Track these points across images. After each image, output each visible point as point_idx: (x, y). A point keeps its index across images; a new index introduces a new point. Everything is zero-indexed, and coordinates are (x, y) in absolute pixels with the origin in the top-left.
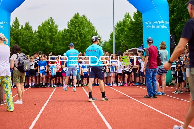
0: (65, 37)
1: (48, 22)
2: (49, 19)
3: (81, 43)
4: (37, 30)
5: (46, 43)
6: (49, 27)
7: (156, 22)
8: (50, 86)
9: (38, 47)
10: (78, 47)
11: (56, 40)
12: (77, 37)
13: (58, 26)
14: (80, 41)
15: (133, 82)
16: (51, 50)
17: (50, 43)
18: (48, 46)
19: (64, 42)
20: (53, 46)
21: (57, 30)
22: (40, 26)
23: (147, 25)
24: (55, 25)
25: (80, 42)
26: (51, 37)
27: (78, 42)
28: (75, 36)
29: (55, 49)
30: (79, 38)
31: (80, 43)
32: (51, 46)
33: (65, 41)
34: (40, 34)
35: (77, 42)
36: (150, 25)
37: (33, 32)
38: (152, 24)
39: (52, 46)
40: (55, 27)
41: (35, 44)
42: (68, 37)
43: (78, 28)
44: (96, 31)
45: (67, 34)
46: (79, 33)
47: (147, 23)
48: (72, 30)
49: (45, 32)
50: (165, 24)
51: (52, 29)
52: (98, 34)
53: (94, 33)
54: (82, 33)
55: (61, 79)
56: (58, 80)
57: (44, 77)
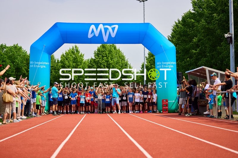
1: (72, 51)
2: (73, 47)
4: (60, 60)
6: (74, 56)
7: (165, 63)
8: (80, 113)
13: (84, 55)
15: (147, 110)
21: (82, 60)
22: (63, 55)
23: (158, 65)
24: (80, 54)
34: (64, 64)
36: (160, 65)
37: (56, 61)
38: (162, 64)
40: (80, 56)
43: (106, 58)
44: (126, 60)
45: (94, 64)
46: (107, 64)
47: (158, 63)
48: (99, 61)
49: (68, 62)
50: (172, 65)
51: (77, 58)
52: (129, 64)
53: (124, 63)
54: (110, 64)
55: (90, 108)
56: (87, 108)
57: (75, 106)
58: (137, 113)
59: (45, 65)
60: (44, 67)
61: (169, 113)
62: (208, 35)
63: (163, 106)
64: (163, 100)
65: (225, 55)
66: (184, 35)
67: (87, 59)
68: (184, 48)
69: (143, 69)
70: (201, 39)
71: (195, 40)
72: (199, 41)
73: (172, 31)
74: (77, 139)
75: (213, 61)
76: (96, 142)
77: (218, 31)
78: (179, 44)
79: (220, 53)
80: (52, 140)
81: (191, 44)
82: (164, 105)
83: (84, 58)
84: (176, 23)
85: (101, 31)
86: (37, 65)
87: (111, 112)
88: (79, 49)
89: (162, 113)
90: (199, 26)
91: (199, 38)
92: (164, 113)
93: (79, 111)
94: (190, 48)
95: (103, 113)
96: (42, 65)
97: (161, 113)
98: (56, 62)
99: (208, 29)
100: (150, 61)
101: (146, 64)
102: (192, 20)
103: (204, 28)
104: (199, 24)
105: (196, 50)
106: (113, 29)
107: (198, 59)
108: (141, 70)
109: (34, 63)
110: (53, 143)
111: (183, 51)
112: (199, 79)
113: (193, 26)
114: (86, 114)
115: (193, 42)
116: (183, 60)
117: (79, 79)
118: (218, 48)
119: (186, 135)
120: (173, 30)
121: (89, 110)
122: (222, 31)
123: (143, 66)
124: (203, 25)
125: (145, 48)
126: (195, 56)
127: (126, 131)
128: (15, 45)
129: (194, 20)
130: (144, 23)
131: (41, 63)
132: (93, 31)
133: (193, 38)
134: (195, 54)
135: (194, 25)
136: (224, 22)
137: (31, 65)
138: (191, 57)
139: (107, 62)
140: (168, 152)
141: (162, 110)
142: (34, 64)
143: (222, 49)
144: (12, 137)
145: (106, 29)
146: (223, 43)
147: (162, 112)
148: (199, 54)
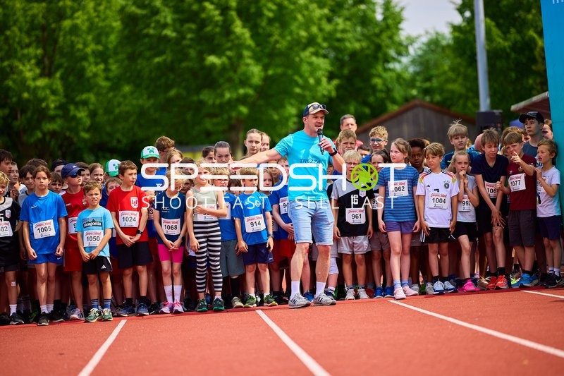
0: (148, 26)
3: (257, 59)
5: (15, 77)
8: (87, 315)
10: (242, 91)
11: (80, 46)
12: (225, 21)
14: (248, 48)
16: (52, 119)
17: (38, 71)
18: (26, 95)
19: (141, 63)
20: (67, 96)
25: (246, 53)
26: (43, 28)
27: (240, 56)
28: (210, 19)
29: (82, 114)
30: (239, 28)
31: (249, 61)
32: (48, 92)
33: (148, 54)
35: (229, 58)
39: (54, 92)
42: (165, 26)
55: (144, 277)
56: (128, 283)
57: (52, 273)
58: (441, 293)
69: (468, 14)
87: (281, 297)
93: (79, 301)
95: (228, 305)
114: (123, 322)
117: (71, 101)
121: (143, 293)
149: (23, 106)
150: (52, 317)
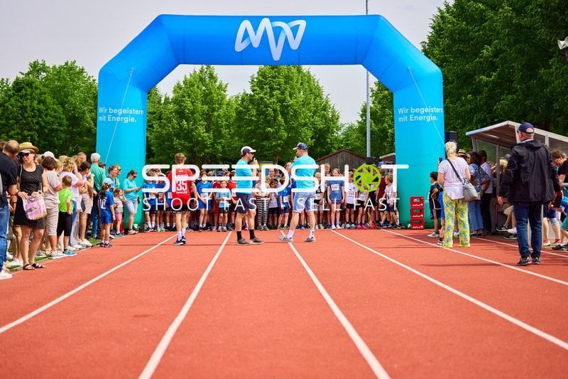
1: (200, 77)
3: (286, 131)
4: (171, 96)
5: (197, 131)
6: (204, 88)
7: (417, 110)
8: (217, 229)
9: (176, 142)
10: (279, 142)
11: (220, 122)
12: (275, 115)
13: (226, 86)
14: (283, 126)
16: (208, 148)
17: (205, 130)
18: (200, 139)
19: (242, 129)
21: (223, 98)
22: (179, 86)
23: (402, 115)
24: (218, 84)
25: (282, 128)
26: (207, 114)
27: (279, 129)
28: (270, 114)
29: (219, 147)
30: (280, 118)
31: (283, 131)
32: (208, 138)
33: (245, 126)
34: (181, 106)
35: (276, 129)
36: (406, 115)
37: (160, 100)
38: (409, 113)
39: (210, 138)
40: (218, 88)
41: (167, 134)
42: (252, 116)
43: (278, 92)
44: (325, 97)
45: (250, 107)
46: (280, 106)
47: (401, 111)
48: (262, 98)
49: (192, 103)
50: (434, 114)
51: (211, 93)
52: (332, 106)
53: (321, 104)
54: (288, 106)
56: (233, 218)
57: (206, 213)
58: (349, 228)
59: (132, 115)
60: (133, 120)
61: (425, 228)
62: (517, 41)
63: (412, 213)
64: (412, 199)
65: (558, 90)
66: (461, 41)
67: (235, 94)
68: (461, 70)
69: (364, 118)
70: (502, 51)
71: (486, 52)
72: (496, 54)
73: (432, 30)
74: (206, 315)
75: (528, 102)
76: (252, 324)
77: (543, 33)
78: (447, 62)
79: (546, 84)
80: (145, 316)
81: (477, 62)
82: (415, 211)
83: (227, 93)
84: (440, 11)
85: (265, 35)
86: (116, 115)
88: (215, 73)
89: (410, 228)
90: (497, 20)
91: (496, 48)
92: (415, 229)
94: (474, 71)
96: (127, 115)
97: (407, 228)
98: (163, 102)
99: (519, 27)
100: (382, 99)
101: (372, 105)
102: (480, 5)
103: (508, 23)
104: (495, 14)
105: (489, 76)
106: (295, 30)
107: (493, 98)
108: (360, 120)
109: (108, 111)
110: (146, 330)
111: (458, 77)
112: (497, 149)
113: (483, 20)
115: (482, 57)
116: (459, 99)
117: (215, 142)
118: (542, 71)
119: (472, 303)
120: (433, 28)
122: (551, 33)
123: (364, 111)
124: (506, 17)
125: (370, 73)
126: (486, 89)
127: (325, 287)
128: (69, 63)
129: (483, 4)
130: (367, 16)
131: (125, 111)
132: (246, 36)
133: (482, 47)
134: (486, 84)
135: (485, 16)
136: (556, 11)
137: (101, 115)
138: (476, 92)
139: (281, 101)
140: (431, 361)
141: (411, 222)
142: (107, 114)
143: (551, 74)
144: (49, 308)
145: (277, 31)
146: (554, 61)
147: (409, 226)
148: (496, 84)
149: (198, 143)
150: (204, 229)
